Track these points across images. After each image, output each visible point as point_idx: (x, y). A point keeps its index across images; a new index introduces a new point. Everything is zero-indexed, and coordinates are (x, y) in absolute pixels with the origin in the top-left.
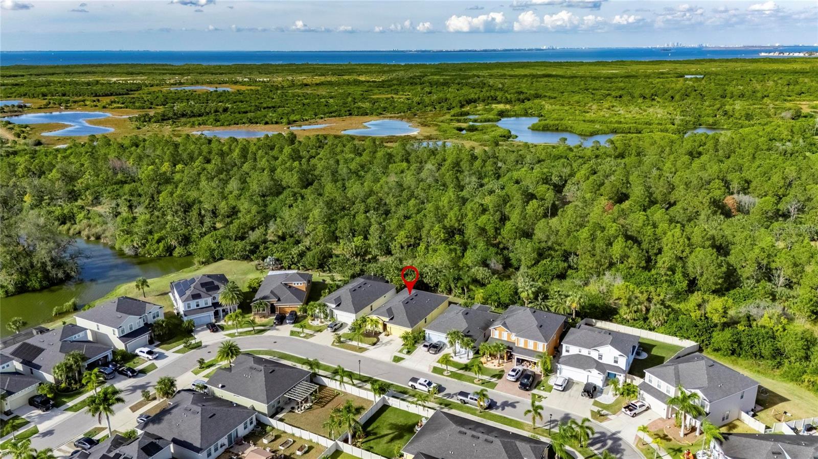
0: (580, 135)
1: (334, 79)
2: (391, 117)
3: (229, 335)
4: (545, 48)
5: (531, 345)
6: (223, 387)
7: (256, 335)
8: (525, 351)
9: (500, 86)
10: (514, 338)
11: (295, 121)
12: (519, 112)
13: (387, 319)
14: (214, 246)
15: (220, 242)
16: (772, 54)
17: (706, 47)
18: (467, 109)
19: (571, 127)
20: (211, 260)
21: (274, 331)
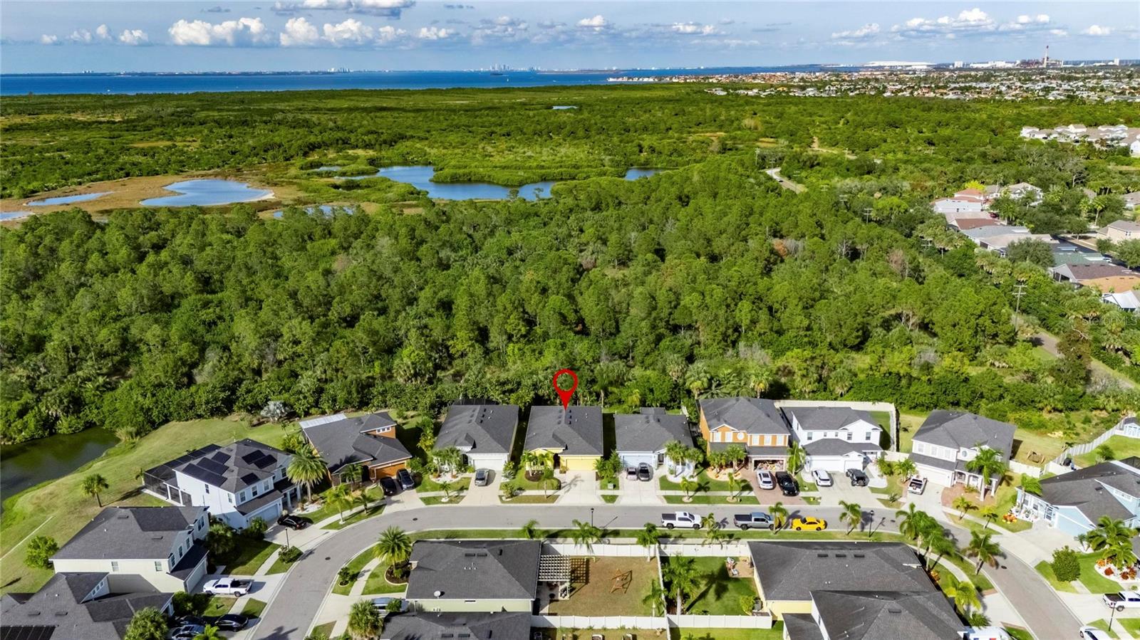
0: (506, 186)
1: (26, 119)
2: (203, 176)
3: (330, 526)
4: (333, 70)
5: (768, 440)
6: (442, 594)
7: (374, 517)
8: (762, 450)
9: (331, 124)
10: (741, 436)
11: (33, 192)
12: (395, 159)
13: (559, 450)
14: (147, 403)
15: (154, 395)
16: (620, 80)
17: (538, 71)
18: (314, 157)
19: (489, 176)
20: (148, 427)
21: (394, 505)
